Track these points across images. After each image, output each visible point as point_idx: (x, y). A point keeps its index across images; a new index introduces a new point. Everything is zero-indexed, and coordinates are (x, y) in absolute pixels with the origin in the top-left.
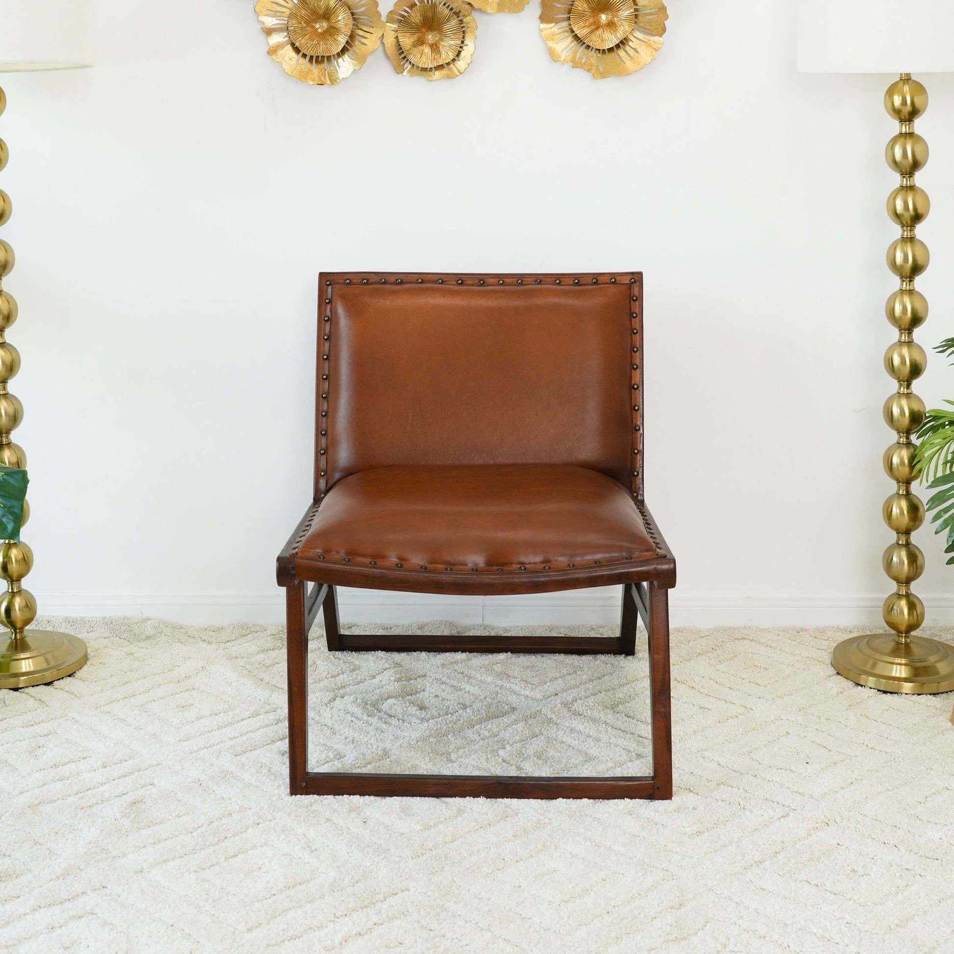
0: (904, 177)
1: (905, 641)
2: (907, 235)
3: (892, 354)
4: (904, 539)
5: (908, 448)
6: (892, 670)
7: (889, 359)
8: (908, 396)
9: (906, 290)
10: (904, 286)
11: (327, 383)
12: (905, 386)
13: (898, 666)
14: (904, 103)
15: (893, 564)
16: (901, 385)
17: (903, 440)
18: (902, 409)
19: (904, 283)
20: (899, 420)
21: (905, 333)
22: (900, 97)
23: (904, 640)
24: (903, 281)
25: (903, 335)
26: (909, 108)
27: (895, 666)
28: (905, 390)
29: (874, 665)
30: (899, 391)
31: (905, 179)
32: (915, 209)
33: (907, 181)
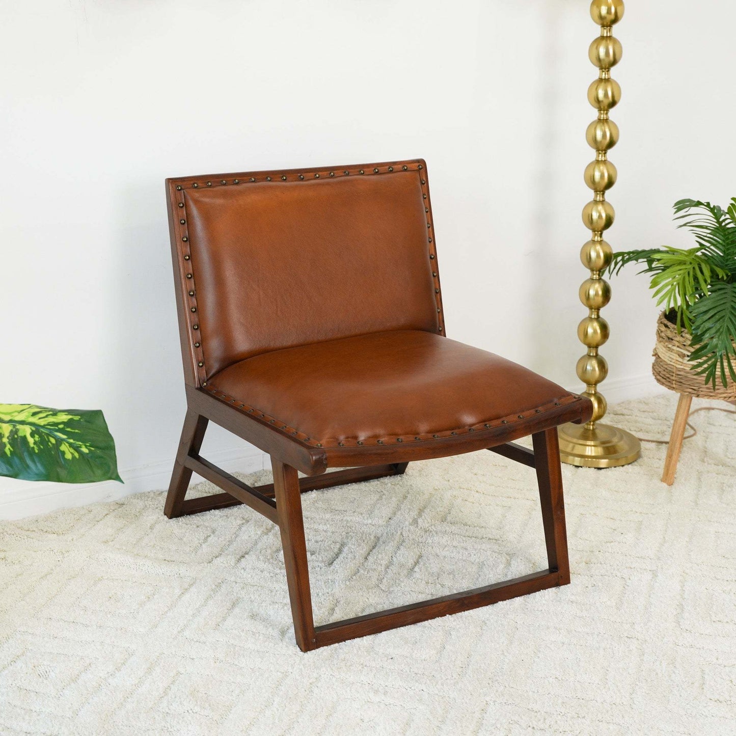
0: (603, 71)
1: (593, 428)
2: (604, 117)
3: (592, 211)
4: (594, 352)
5: (599, 283)
6: (585, 450)
7: (589, 215)
8: (601, 242)
9: (602, 161)
10: (600, 157)
11: (193, 280)
12: (599, 235)
13: (590, 447)
14: (609, 12)
15: (587, 371)
16: (596, 235)
17: (596, 277)
18: (597, 254)
19: (600, 155)
20: (595, 262)
21: (599, 194)
22: (606, 8)
23: (591, 427)
24: (600, 153)
25: (598, 196)
26: (612, 17)
27: (587, 447)
28: (599, 238)
29: (573, 448)
30: (593, 239)
31: (604, 73)
32: (613, 96)
33: (605, 74)
